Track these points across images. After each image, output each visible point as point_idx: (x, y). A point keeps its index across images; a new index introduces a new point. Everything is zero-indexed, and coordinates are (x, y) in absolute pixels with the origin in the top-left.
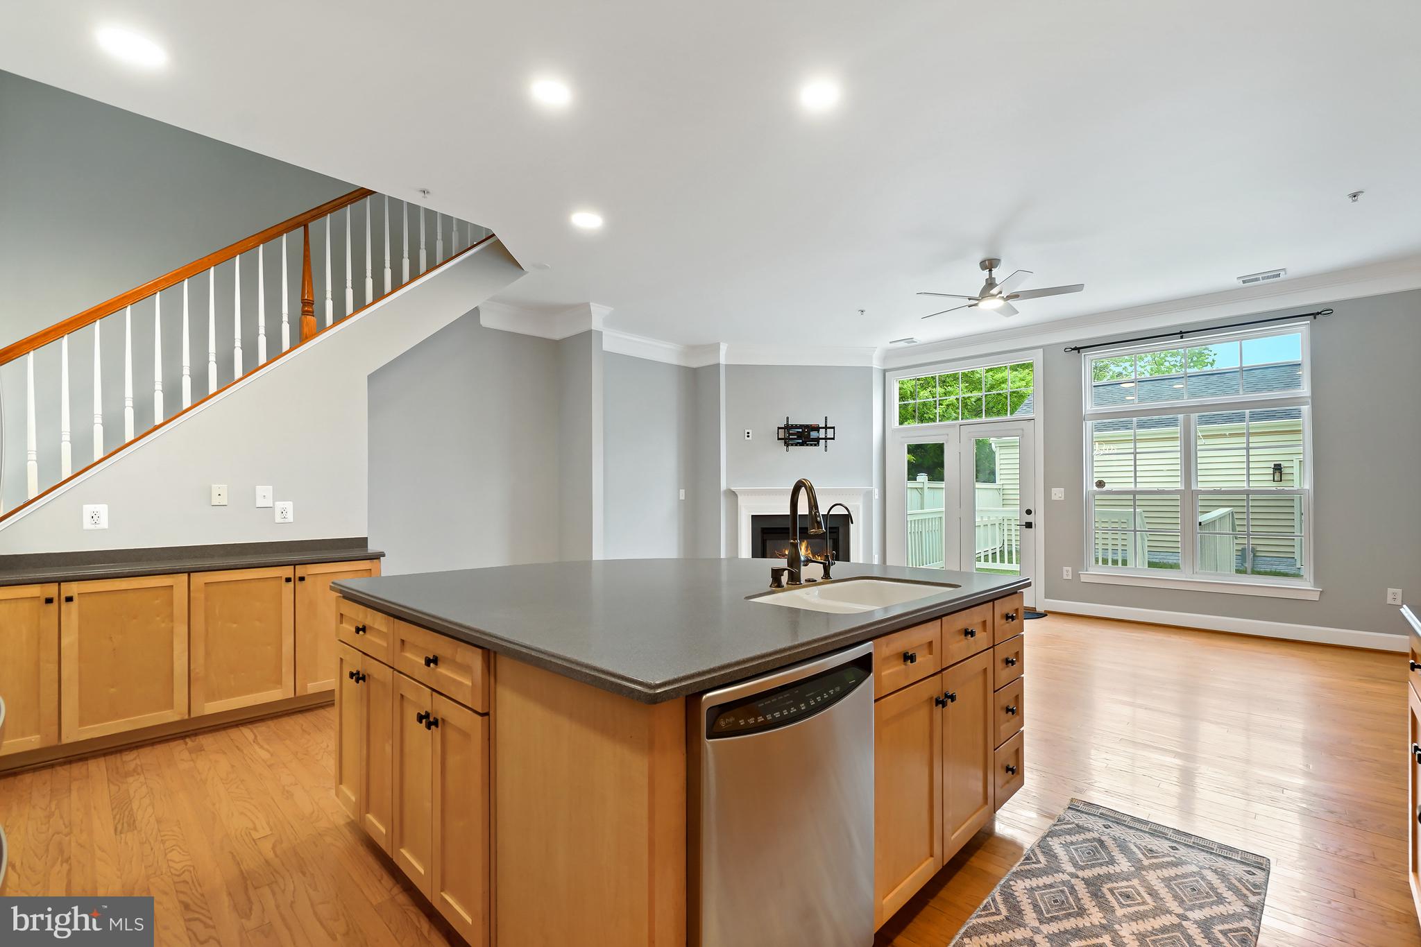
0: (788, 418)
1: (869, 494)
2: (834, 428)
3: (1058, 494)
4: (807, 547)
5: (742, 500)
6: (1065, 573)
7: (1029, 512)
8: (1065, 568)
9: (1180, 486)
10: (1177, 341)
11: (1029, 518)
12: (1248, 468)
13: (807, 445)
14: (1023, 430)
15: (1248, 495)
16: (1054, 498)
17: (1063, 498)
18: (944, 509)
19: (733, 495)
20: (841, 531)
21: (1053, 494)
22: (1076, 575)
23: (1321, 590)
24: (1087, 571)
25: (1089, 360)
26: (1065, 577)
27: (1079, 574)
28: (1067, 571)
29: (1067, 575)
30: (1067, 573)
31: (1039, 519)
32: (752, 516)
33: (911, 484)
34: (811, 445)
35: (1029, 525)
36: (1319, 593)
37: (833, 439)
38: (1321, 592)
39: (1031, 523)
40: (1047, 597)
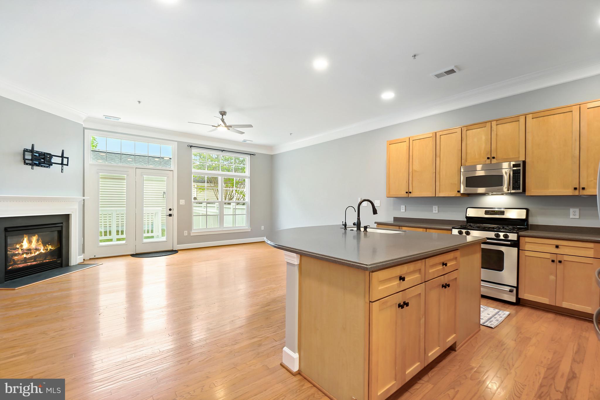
3: (182, 202)
4: (38, 241)
6: (185, 233)
7: (170, 210)
8: (185, 232)
11: (171, 212)
13: (42, 166)
14: (168, 174)
17: (184, 204)
20: (64, 224)
21: (180, 202)
22: (189, 234)
25: (194, 152)
26: (185, 235)
30: (186, 233)
31: (175, 212)
36: (251, 229)
39: (171, 214)
40: (178, 244)
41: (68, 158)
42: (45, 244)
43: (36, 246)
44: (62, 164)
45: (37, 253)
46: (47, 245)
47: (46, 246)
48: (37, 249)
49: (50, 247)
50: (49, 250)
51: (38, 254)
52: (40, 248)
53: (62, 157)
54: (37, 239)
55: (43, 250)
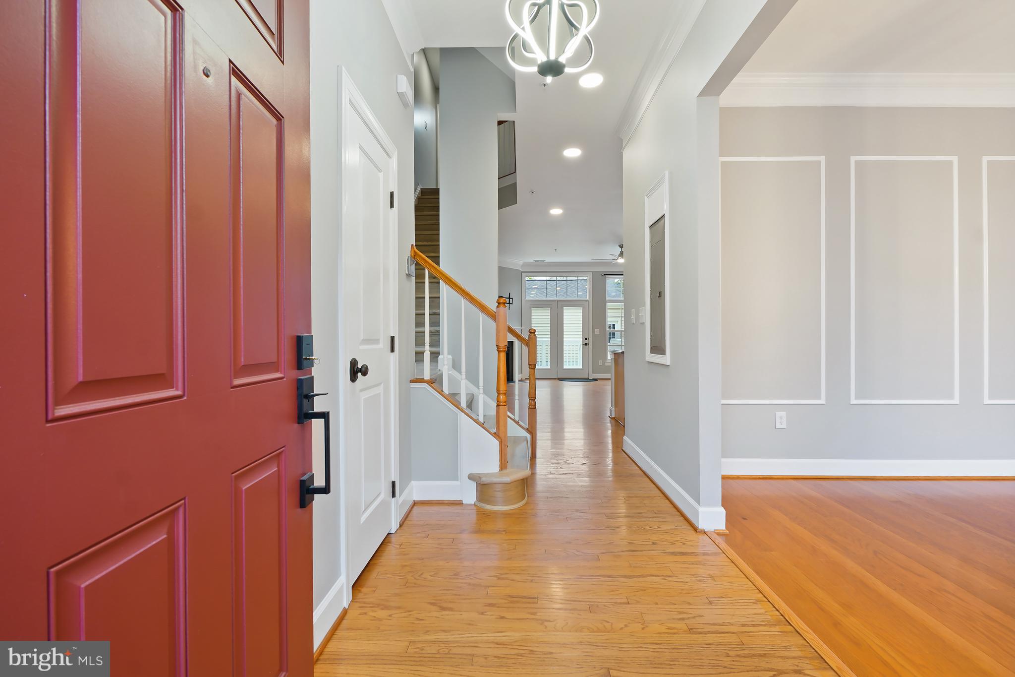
3: (597, 331)
7: (586, 339)
11: (586, 342)
17: (599, 333)
30: (600, 363)
31: (590, 342)
35: (586, 344)
40: (593, 373)
41: (512, 298)
44: (509, 303)
53: (509, 298)
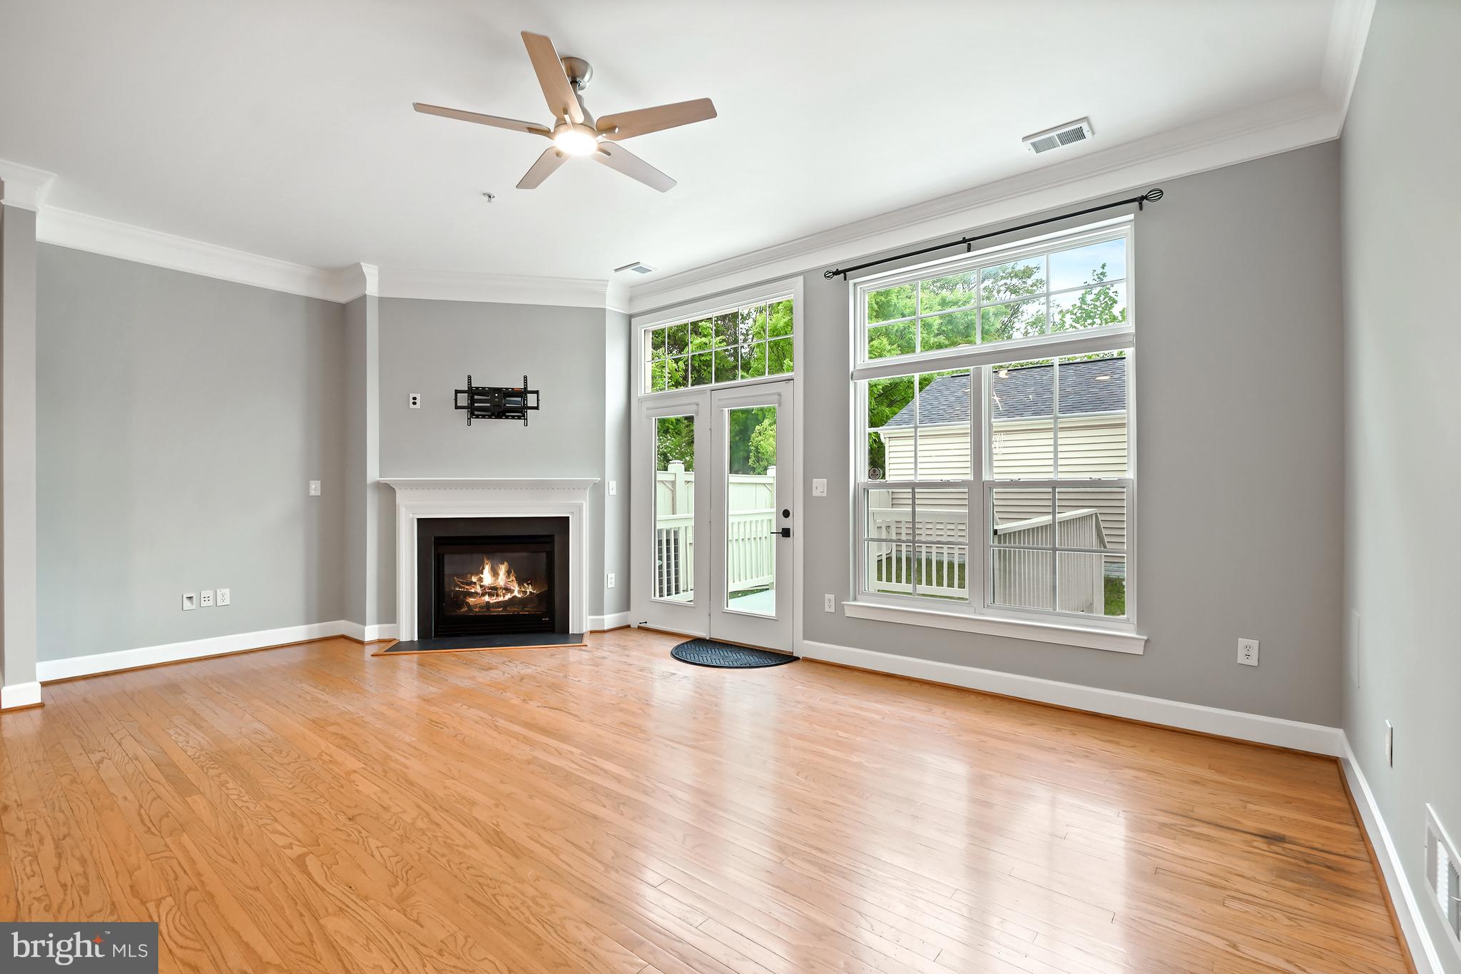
0: (470, 377)
1: (599, 489)
2: (537, 392)
3: (820, 486)
4: (508, 573)
5: (402, 498)
6: (827, 603)
7: (786, 514)
8: (827, 597)
9: (970, 477)
10: (961, 257)
11: (787, 523)
12: (1056, 452)
13: (507, 417)
14: (780, 395)
15: (1054, 488)
16: (816, 493)
17: (825, 495)
18: (692, 515)
19: (387, 491)
20: (557, 539)
21: (814, 488)
22: (840, 608)
23: (1145, 638)
24: (855, 599)
25: (862, 291)
26: (827, 609)
27: (843, 605)
28: (830, 600)
29: (830, 606)
30: (829, 603)
31: (797, 524)
32: (419, 520)
33: (661, 476)
34: (513, 417)
35: (786, 533)
36: (1144, 642)
37: (537, 408)
38: (1147, 641)
39: (789, 529)
42: (520, 583)
43: (506, 583)
45: (508, 596)
46: (525, 585)
47: (523, 585)
48: (508, 590)
49: (530, 589)
50: (528, 593)
51: (510, 600)
52: (512, 588)
54: (507, 570)
55: (519, 592)
